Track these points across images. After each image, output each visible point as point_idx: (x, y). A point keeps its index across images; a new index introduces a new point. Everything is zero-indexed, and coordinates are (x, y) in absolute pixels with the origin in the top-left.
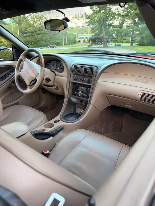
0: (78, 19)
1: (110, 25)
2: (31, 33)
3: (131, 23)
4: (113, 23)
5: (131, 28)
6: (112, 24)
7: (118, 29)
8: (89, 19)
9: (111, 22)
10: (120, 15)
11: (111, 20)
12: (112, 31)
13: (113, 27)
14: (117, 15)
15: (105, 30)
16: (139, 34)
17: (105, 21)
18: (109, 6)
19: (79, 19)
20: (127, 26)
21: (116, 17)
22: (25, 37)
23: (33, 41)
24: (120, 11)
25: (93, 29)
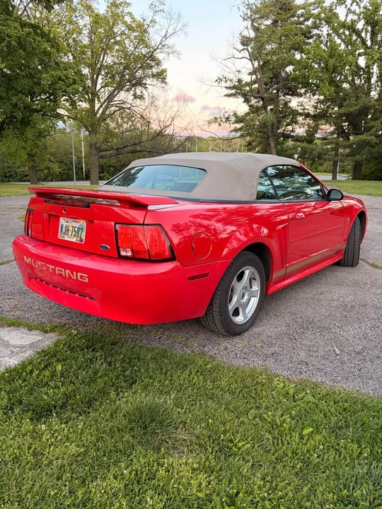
0: (220, 125)
1: (286, 137)
2: (117, 149)
3: (332, 133)
4: (293, 131)
5: (332, 143)
6: (292, 134)
7: (305, 144)
8: (242, 124)
9: (290, 128)
10: (307, 115)
11: (288, 125)
12: (290, 149)
13: (294, 140)
14: (301, 114)
15: (276, 147)
16: (348, 155)
17: (275, 126)
18: (284, 96)
19: (222, 124)
20: (324, 139)
21: (300, 119)
22: (102, 157)
23: (112, 166)
24: (307, 107)
25: (250, 144)
